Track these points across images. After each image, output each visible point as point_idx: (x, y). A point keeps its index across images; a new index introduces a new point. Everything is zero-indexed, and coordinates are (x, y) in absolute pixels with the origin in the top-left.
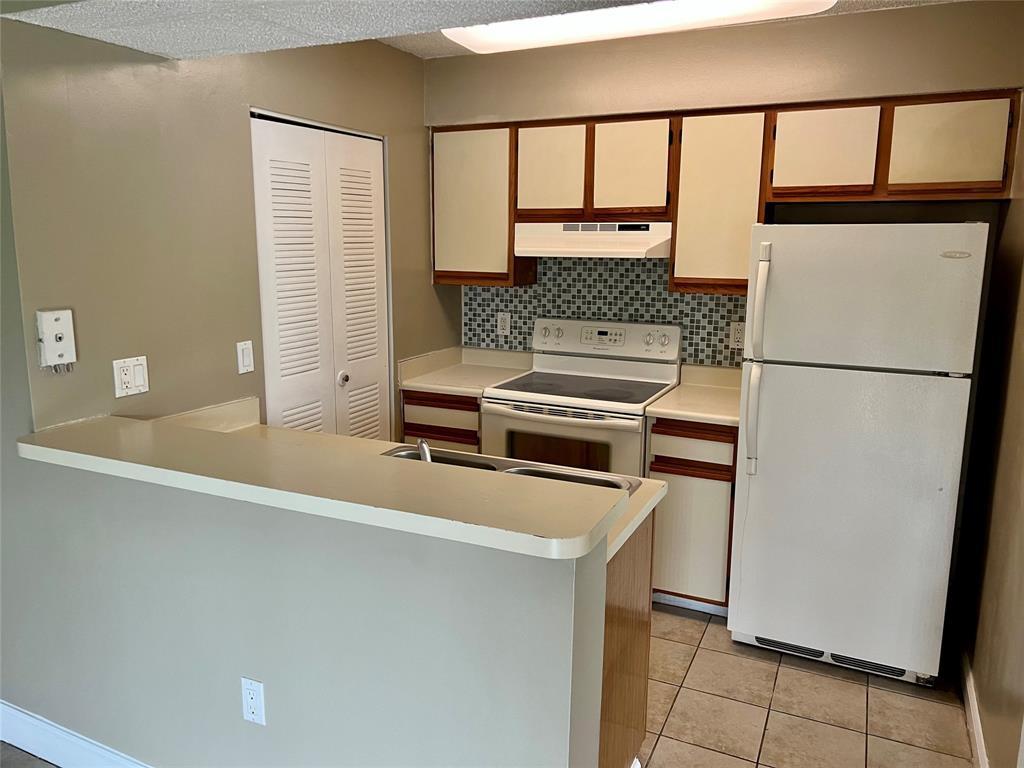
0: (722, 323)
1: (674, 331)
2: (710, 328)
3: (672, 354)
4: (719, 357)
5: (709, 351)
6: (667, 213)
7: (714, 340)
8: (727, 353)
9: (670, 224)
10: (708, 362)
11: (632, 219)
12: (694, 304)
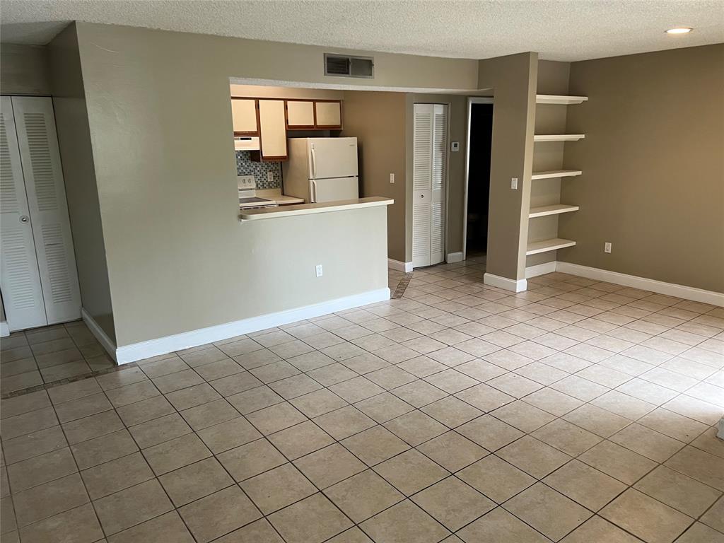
0: (264, 173)
1: (252, 177)
2: (261, 175)
3: (254, 186)
4: (265, 186)
5: (261, 184)
6: (257, 134)
7: (263, 179)
8: (267, 183)
9: (258, 138)
10: (261, 188)
11: (246, 136)
12: (254, 167)
